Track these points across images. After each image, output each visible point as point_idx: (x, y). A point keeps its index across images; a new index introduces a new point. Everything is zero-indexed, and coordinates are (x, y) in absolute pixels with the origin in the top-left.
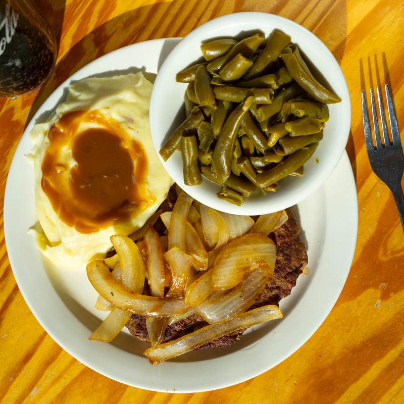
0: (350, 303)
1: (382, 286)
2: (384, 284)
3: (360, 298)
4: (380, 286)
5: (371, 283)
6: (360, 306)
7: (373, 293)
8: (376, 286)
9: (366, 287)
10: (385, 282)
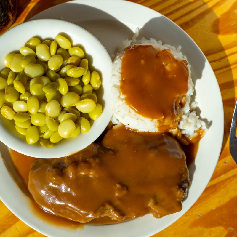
0: (205, 229)
1: (230, 229)
2: (232, 229)
3: (213, 229)
4: (229, 229)
5: (224, 223)
6: (210, 234)
7: (222, 230)
8: (226, 227)
9: (219, 224)
10: (233, 227)
